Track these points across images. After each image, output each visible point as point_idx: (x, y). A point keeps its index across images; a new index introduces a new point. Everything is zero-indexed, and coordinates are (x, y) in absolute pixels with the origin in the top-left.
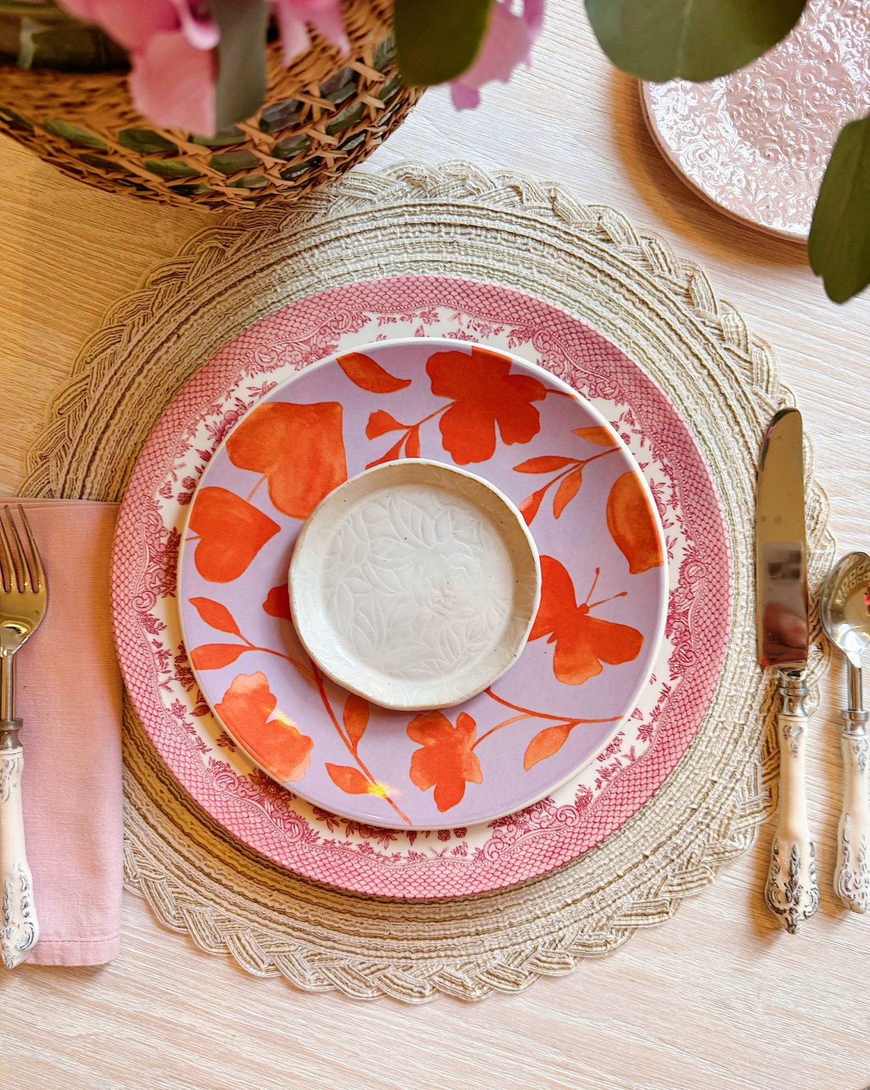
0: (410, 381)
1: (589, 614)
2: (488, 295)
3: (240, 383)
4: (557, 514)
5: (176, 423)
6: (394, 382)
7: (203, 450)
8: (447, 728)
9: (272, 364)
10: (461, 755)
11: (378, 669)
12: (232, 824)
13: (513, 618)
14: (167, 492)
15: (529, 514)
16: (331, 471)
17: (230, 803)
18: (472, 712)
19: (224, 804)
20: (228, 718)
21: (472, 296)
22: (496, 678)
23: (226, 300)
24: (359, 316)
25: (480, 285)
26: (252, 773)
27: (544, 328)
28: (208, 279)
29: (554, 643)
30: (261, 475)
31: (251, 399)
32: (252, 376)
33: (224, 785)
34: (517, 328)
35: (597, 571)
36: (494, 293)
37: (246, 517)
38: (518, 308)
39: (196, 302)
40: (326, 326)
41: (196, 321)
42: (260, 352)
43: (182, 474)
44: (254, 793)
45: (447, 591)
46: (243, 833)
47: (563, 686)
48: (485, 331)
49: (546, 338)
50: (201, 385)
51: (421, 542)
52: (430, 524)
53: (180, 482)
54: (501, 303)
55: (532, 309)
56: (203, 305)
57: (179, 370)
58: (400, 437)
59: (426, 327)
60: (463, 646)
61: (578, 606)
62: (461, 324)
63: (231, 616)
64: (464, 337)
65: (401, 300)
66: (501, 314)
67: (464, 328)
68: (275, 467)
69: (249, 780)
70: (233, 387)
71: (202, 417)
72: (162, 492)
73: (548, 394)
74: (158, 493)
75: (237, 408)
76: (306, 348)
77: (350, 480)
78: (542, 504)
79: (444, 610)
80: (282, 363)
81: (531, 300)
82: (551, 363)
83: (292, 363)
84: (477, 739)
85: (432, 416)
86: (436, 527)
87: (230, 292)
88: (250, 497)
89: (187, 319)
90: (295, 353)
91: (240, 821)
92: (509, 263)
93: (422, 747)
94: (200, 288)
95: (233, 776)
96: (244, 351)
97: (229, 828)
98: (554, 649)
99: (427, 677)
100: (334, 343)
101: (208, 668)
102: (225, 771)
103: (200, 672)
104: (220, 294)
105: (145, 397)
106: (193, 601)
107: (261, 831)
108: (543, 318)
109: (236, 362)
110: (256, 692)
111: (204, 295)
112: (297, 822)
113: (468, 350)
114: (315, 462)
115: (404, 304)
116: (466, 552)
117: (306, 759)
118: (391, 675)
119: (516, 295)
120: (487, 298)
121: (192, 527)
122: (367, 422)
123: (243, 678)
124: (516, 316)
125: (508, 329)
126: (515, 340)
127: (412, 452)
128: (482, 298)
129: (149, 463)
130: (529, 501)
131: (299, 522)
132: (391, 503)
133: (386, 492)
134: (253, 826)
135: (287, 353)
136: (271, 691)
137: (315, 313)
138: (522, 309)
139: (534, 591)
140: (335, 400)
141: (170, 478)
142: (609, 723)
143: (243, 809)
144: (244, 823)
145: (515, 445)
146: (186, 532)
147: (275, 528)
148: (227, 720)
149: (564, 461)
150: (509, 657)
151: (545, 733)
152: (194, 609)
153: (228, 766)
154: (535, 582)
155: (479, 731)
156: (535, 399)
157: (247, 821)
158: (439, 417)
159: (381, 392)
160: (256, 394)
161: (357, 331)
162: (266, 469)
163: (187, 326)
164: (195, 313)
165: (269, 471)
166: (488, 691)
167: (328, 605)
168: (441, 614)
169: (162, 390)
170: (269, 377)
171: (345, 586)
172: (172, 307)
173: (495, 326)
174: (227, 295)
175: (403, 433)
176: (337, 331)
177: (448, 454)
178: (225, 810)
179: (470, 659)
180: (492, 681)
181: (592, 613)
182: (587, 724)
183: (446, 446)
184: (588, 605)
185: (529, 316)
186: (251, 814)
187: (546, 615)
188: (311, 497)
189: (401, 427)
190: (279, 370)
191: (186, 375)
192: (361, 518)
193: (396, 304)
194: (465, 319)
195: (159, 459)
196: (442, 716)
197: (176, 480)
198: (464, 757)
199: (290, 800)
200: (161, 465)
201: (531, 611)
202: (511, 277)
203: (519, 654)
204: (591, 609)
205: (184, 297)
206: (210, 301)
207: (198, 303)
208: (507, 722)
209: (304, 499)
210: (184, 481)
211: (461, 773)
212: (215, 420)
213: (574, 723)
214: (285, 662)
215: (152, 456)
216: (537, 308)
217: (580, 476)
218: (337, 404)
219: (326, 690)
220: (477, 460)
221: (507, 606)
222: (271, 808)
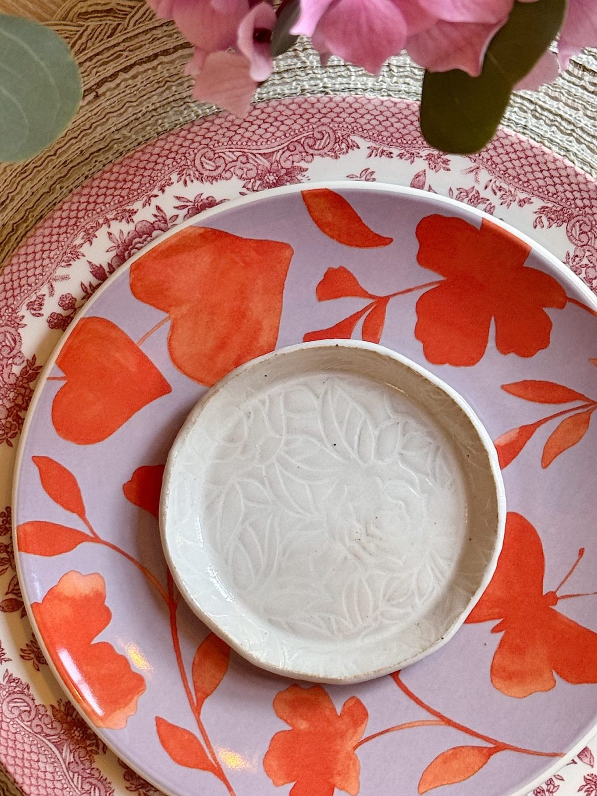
0: (391, 240)
1: (556, 608)
2: (521, 155)
3: (167, 189)
4: (546, 462)
5: (72, 222)
6: (371, 236)
7: (97, 263)
8: (327, 712)
9: (215, 174)
10: (337, 752)
11: (254, 609)
12: (16, 764)
13: (452, 587)
14: (36, 307)
15: (508, 453)
16: (257, 330)
17: (18, 737)
18: (367, 699)
19: (11, 736)
20: (45, 625)
21: (500, 150)
22: (410, 661)
23: (172, 62)
24: (344, 138)
25: (514, 140)
26: (56, 705)
27: (586, 214)
28: (155, 28)
29: (500, 635)
30: (163, 315)
31: (176, 212)
32: (185, 182)
33: (16, 712)
34: (550, 205)
35: (581, 552)
36: (529, 153)
37: (131, 364)
38: (557, 180)
39: (131, 55)
40: (298, 141)
41: (125, 80)
42: (203, 155)
43: (61, 289)
44: (52, 732)
45: (372, 529)
46: (27, 781)
47: (497, 695)
48: (507, 198)
49: (586, 228)
50: (117, 180)
51: (354, 455)
52: (372, 433)
53: (56, 299)
54: (536, 168)
55: (575, 187)
56: (141, 62)
57: (87, 141)
58: (360, 308)
59: (430, 173)
60: (376, 608)
61: (545, 592)
62: (477, 181)
63: (79, 491)
64: (476, 199)
65: (405, 131)
66: (534, 183)
67: (480, 188)
68: (184, 309)
69: (49, 713)
70: (156, 191)
71: (107, 221)
72: (30, 306)
73: (569, 304)
74: (24, 307)
75: (155, 219)
76: (264, 163)
77: (279, 351)
78: (529, 443)
79: (362, 553)
80: (228, 175)
81: (577, 175)
82: (585, 261)
83: (241, 178)
84: (365, 736)
85: (410, 290)
86: (379, 439)
87: (180, 52)
88: (143, 339)
89: (115, 75)
90: (248, 166)
91: (27, 764)
92: (566, 104)
93: (287, 728)
94: (141, 38)
95: (31, 702)
96: (183, 150)
97: (11, 769)
98: (497, 642)
99: (316, 637)
100: (303, 164)
101: (34, 553)
102: (22, 693)
103: (24, 555)
104: (166, 53)
105: (32, 166)
106: (37, 460)
107: (49, 784)
108: (587, 202)
109: (169, 161)
110: (87, 598)
111: (144, 49)
112: (99, 784)
113: (475, 221)
114: (239, 315)
115: (408, 137)
116: (412, 484)
117: (132, 704)
118: (270, 621)
119: (559, 164)
120: (519, 158)
121: (60, 364)
122: (320, 278)
123: (75, 576)
124: (552, 189)
125: (538, 203)
126: (544, 219)
127: (371, 334)
128: (513, 156)
129: (23, 266)
130: (513, 435)
131: (198, 388)
132: (326, 393)
133: (323, 376)
134: (41, 775)
135: (238, 164)
136: (107, 604)
137: (288, 122)
138: (562, 184)
139: (489, 558)
140: (285, 241)
141: (45, 290)
142: (545, 758)
143: (34, 748)
144: (31, 767)
145: (512, 356)
146: (51, 368)
147: (164, 388)
148: (43, 626)
149: (571, 396)
150: (433, 639)
151: (457, 751)
152: (35, 470)
153: (28, 687)
154: (492, 547)
155: (369, 728)
156: (551, 306)
157: (35, 766)
158: (418, 294)
159: (350, 244)
160: (184, 207)
161: (337, 157)
162: (173, 309)
163: (112, 85)
164: (126, 70)
165: (176, 312)
166: (395, 675)
167: (210, 508)
168: (356, 556)
169: (57, 161)
170: (208, 190)
171: (238, 487)
172: (98, 54)
173: (522, 196)
174: (175, 56)
175: (365, 302)
176: (311, 151)
177: (419, 346)
178: (11, 744)
179: (380, 628)
180: (404, 664)
181: (560, 607)
182: (516, 753)
183: (420, 333)
184: (558, 594)
185: (569, 195)
186: (42, 758)
187: (499, 593)
188: (221, 360)
189: (364, 294)
190: (221, 183)
191: (94, 149)
192: (282, 404)
193: (397, 135)
194: (484, 176)
195: (38, 264)
196: (326, 694)
197: (52, 294)
198: (342, 756)
199: (97, 753)
200: (38, 271)
201: (478, 584)
202: (564, 123)
203: (448, 638)
204: (560, 602)
205: (118, 44)
206: (149, 59)
207: (134, 58)
208: (410, 725)
209: (211, 358)
210: (62, 298)
211: (332, 776)
212: (122, 229)
213: (499, 747)
214: (134, 569)
215: (30, 258)
216: (582, 186)
217: (587, 422)
218: (287, 246)
219: (179, 619)
220: (456, 363)
221: (448, 569)
222: (70, 758)
